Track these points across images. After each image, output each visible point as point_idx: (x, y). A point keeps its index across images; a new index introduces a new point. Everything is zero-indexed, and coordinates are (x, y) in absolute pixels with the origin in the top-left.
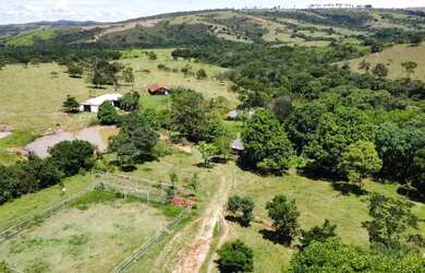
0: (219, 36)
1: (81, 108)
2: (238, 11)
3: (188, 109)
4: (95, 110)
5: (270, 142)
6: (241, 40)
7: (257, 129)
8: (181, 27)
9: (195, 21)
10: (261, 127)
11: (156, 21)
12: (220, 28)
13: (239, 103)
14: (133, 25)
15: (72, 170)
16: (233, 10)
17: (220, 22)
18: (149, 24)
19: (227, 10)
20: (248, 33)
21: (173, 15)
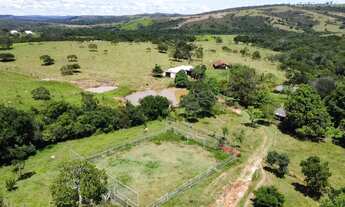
0: (274, 26)
1: (164, 74)
2: (293, 6)
3: (242, 80)
4: (173, 76)
5: (310, 113)
6: (294, 30)
7: (299, 101)
8: (243, 18)
9: (255, 13)
10: (303, 99)
11: (225, 14)
12: (276, 19)
13: (285, 79)
14: (207, 17)
15: (153, 116)
16: (289, 5)
17: (276, 15)
18: (219, 16)
19: (283, 5)
20: (299, 24)
21: (238, 9)
